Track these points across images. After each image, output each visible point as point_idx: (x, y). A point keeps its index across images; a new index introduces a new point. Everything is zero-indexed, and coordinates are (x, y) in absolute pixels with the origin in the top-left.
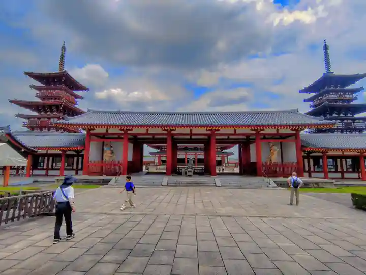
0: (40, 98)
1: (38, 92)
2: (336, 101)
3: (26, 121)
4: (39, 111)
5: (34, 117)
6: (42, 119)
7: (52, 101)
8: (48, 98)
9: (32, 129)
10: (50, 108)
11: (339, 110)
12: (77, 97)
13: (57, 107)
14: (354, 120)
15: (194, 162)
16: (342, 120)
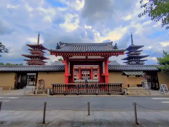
0: (32, 53)
1: (31, 51)
2: (134, 55)
3: (27, 62)
4: (31, 58)
5: (30, 60)
6: (33, 61)
7: (36, 55)
8: (34, 54)
9: (29, 64)
10: (36, 57)
11: (135, 57)
12: (44, 52)
13: (38, 57)
14: (140, 61)
15: (87, 75)
16: (136, 61)
